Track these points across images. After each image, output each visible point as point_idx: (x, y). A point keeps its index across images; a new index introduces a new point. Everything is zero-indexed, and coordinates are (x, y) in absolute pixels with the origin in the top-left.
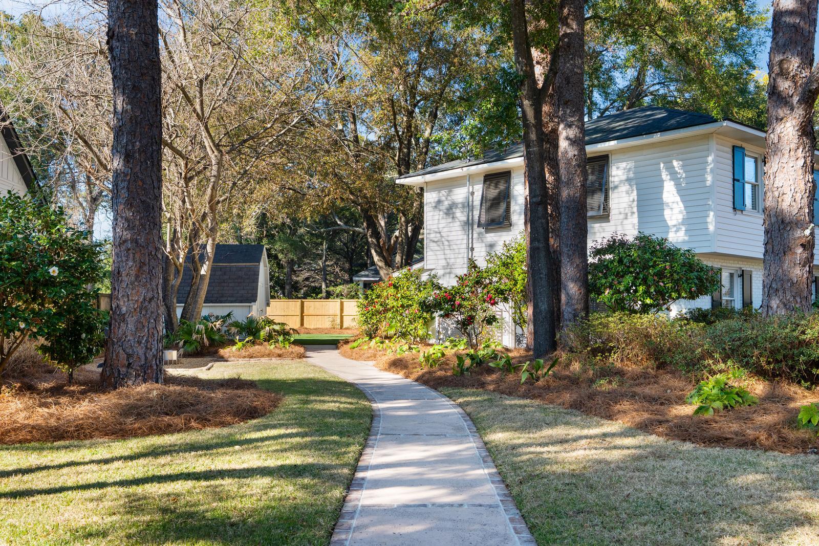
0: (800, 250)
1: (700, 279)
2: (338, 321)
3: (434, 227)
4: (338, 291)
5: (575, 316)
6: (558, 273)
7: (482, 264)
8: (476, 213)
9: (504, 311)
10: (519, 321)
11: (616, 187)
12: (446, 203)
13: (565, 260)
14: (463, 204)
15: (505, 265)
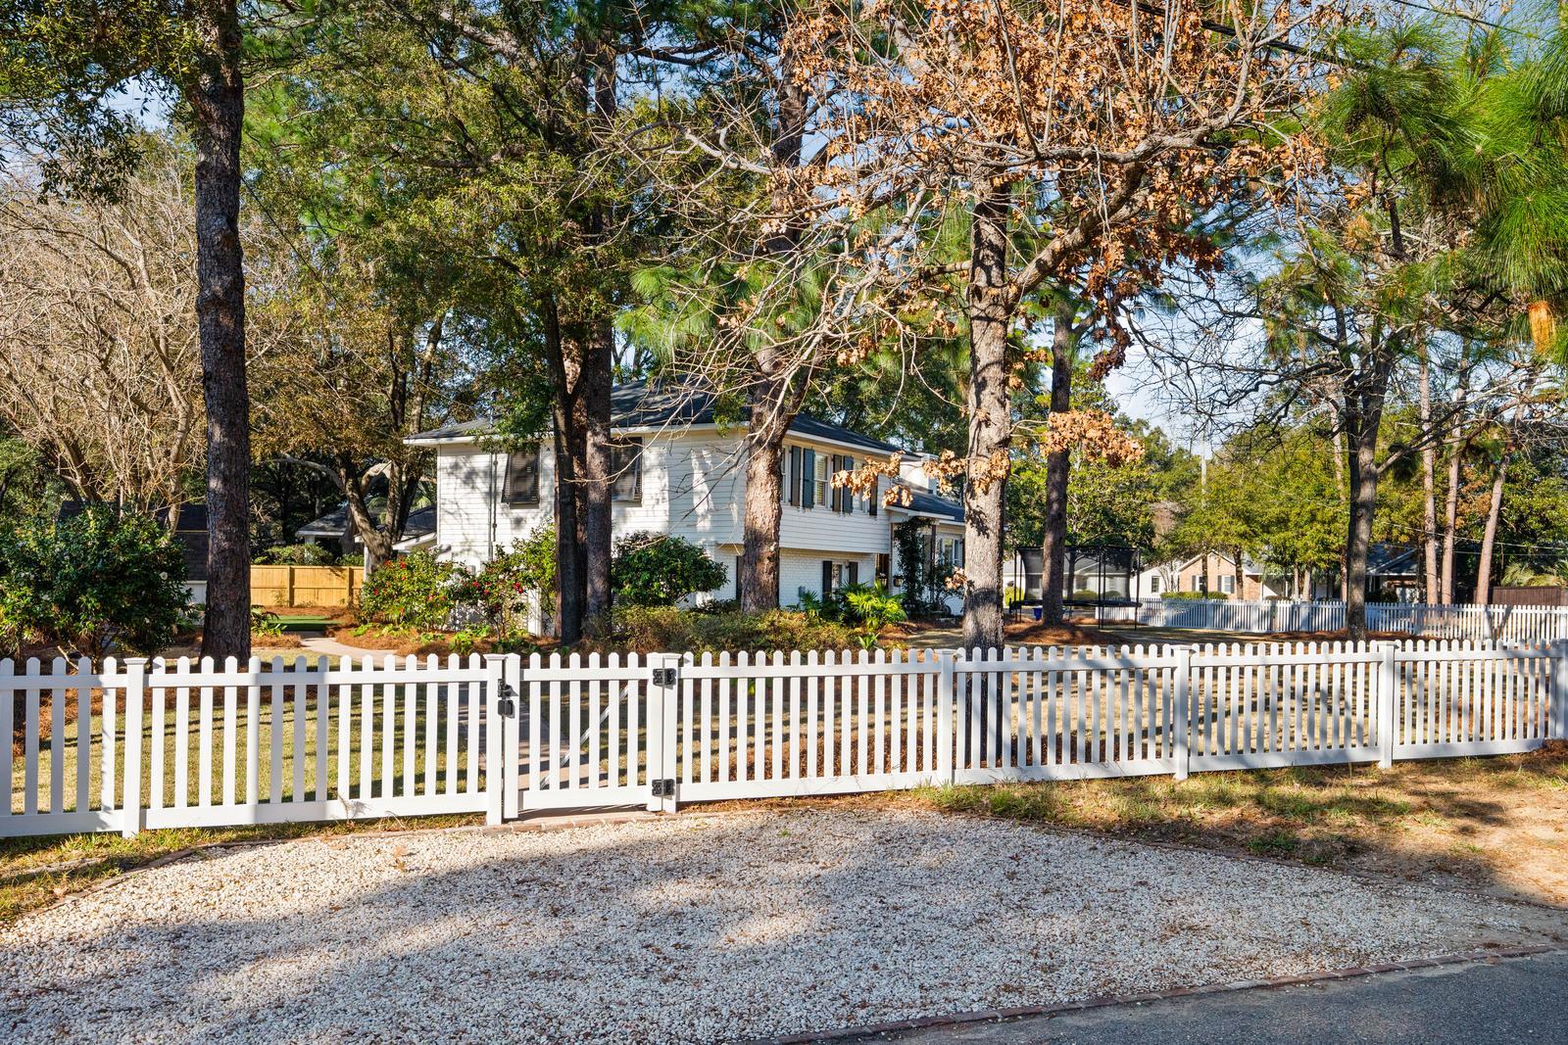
0: (767, 562)
1: (706, 576)
2: (287, 597)
3: (450, 497)
4: (286, 554)
5: (599, 607)
6: (585, 563)
7: (509, 550)
8: (500, 485)
9: (532, 598)
10: (546, 608)
11: (648, 471)
12: (465, 470)
13: (591, 557)
14: (485, 472)
15: (533, 552)
